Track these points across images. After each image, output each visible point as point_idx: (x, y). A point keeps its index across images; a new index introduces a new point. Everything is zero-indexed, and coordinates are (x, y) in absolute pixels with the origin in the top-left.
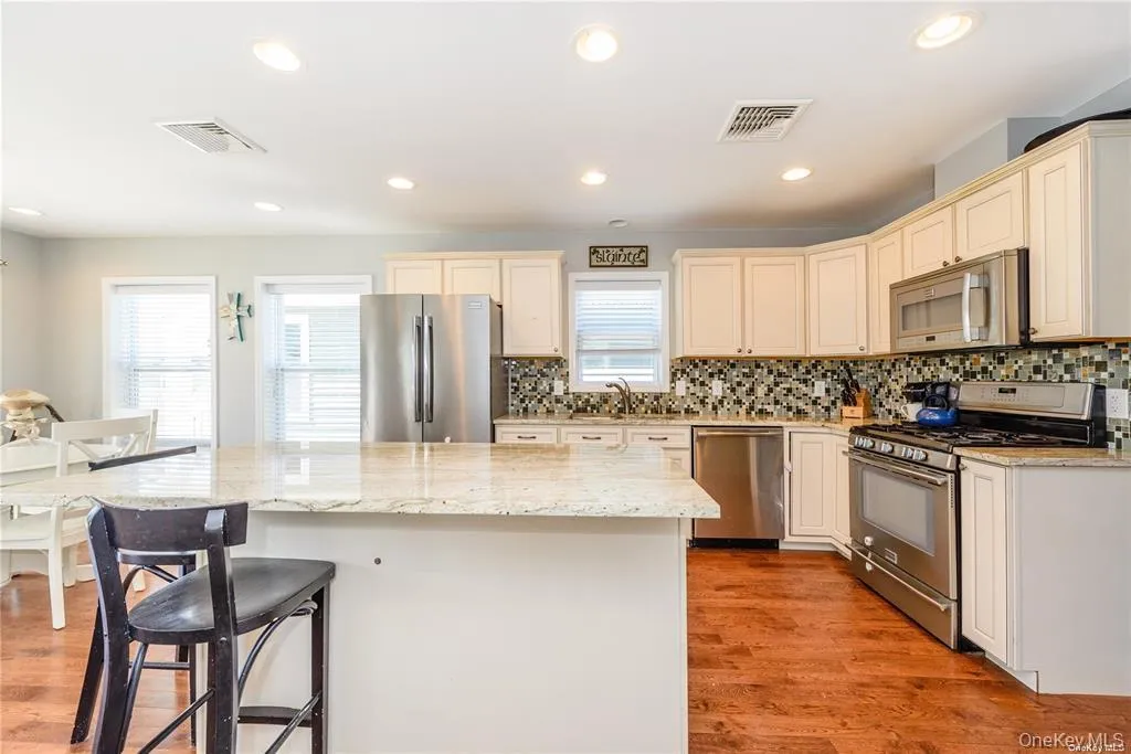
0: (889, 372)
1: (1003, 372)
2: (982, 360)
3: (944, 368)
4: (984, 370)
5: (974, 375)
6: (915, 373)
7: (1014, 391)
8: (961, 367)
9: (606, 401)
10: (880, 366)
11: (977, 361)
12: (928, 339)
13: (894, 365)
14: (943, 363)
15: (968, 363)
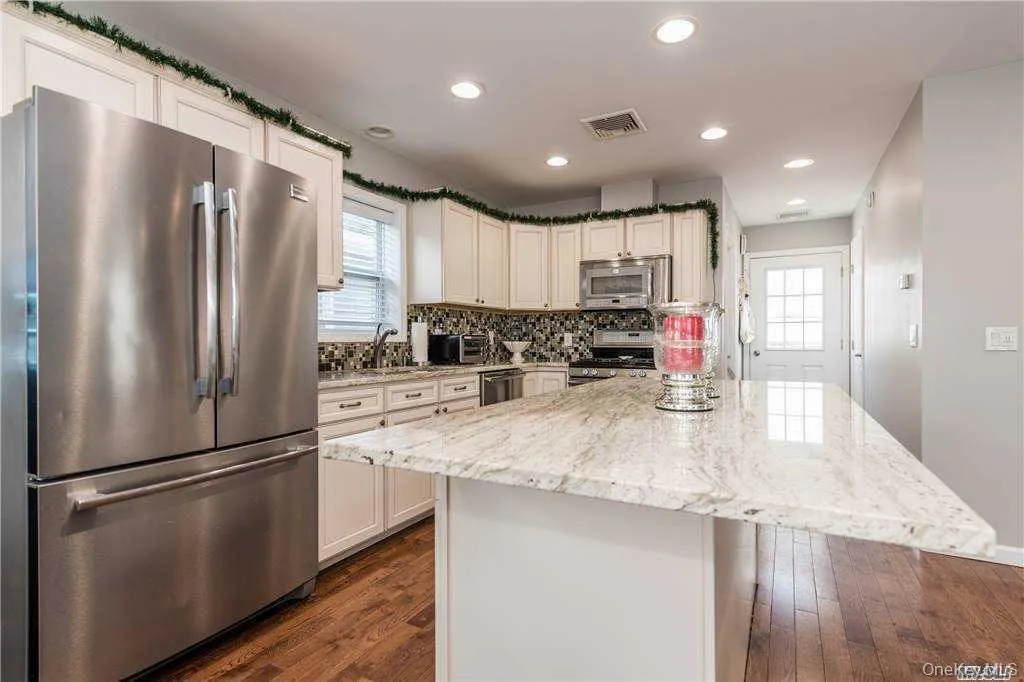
0: (534, 325)
1: (624, 324)
2: (611, 316)
3: (582, 322)
4: (612, 323)
5: (604, 326)
6: (558, 325)
7: (638, 335)
8: (595, 322)
9: (351, 355)
10: (525, 320)
11: (607, 317)
12: (614, 301)
13: (538, 319)
14: (582, 318)
15: (600, 318)
